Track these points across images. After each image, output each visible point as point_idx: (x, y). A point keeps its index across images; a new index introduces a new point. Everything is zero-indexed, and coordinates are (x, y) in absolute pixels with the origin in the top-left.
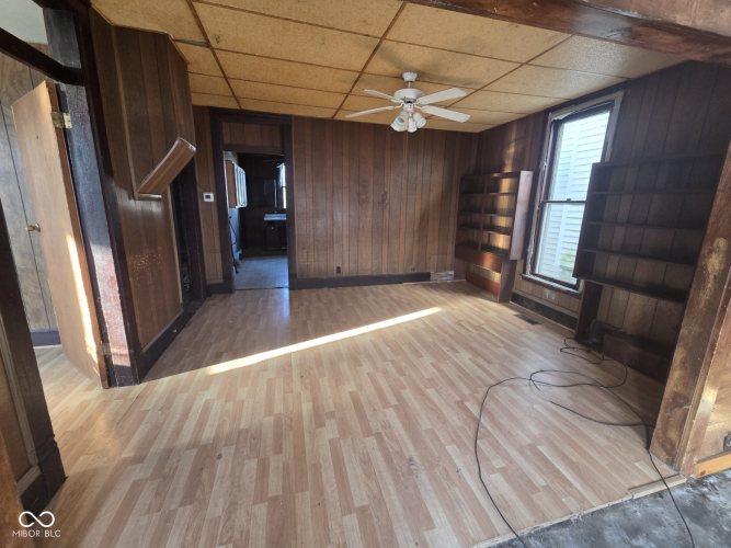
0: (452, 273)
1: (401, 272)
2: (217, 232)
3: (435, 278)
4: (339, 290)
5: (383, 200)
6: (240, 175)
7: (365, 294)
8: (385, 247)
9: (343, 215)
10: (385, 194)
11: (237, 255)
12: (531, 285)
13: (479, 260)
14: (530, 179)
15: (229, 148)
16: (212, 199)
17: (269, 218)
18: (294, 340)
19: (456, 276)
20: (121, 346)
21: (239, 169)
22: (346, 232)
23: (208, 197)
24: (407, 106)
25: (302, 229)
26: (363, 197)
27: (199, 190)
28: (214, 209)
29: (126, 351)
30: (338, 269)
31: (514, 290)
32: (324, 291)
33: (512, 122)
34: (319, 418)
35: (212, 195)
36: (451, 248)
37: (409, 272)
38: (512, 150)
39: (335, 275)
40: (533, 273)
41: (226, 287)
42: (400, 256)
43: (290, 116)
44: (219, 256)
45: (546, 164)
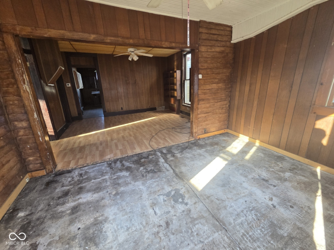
0: (164, 107)
1: (145, 108)
2: (73, 97)
3: (158, 109)
4: (123, 116)
5: (135, 83)
6: (79, 76)
7: (132, 116)
8: (138, 99)
9: (121, 90)
10: (136, 80)
11: (82, 108)
12: (184, 107)
13: (170, 101)
14: (180, 73)
15: (74, 66)
16: (70, 86)
17: (93, 93)
18: (106, 128)
19: (166, 108)
20: (51, 129)
21: (78, 73)
22: (123, 95)
23: (68, 85)
24: (132, 53)
25: (106, 94)
26: (128, 82)
27: (64, 82)
28: (71, 89)
29: (53, 130)
30: (122, 108)
31: (181, 109)
32: (117, 117)
33: (174, 54)
34: (112, 140)
35: (70, 84)
36: (163, 98)
37: (148, 107)
38: (176, 63)
39: (121, 111)
40: (184, 103)
41: (79, 118)
42: (144, 103)
43: (96, 54)
44: (75, 106)
45: (183, 68)
